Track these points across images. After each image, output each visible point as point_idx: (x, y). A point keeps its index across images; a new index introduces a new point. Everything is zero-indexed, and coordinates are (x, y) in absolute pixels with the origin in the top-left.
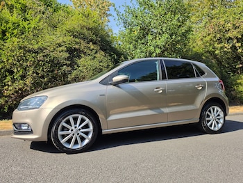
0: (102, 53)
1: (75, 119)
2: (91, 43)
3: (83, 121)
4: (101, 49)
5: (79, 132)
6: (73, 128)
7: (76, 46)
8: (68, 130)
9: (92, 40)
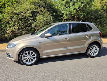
0: (48, 13)
1: (29, 53)
2: (43, 8)
3: (32, 53)
4: (48, 10)
5: (31, 58)
6: (28, 56)
7: (35, 10)
8: (26, 57)
9: (43, 6)
